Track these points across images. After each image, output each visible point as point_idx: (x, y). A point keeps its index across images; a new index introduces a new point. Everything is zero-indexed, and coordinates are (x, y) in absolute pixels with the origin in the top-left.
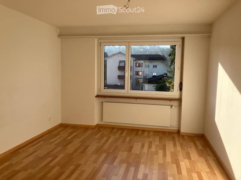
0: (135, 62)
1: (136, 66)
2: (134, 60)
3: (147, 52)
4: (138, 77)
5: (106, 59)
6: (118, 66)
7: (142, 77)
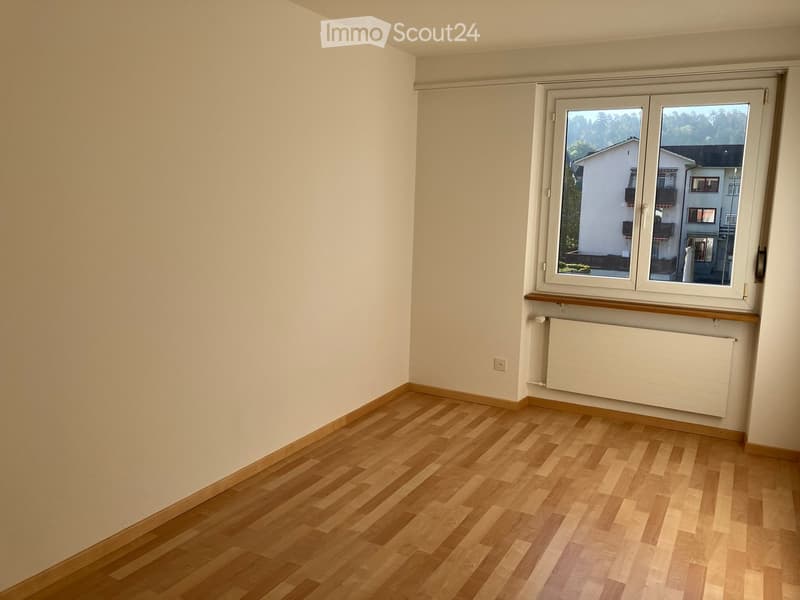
0: (689, 173)
1: (693, 190)
2: (689, 168)
3: (708, 138)
4: (694, 228)
5: (581, 164)
6: (626, 190)
7: (716, 229)
